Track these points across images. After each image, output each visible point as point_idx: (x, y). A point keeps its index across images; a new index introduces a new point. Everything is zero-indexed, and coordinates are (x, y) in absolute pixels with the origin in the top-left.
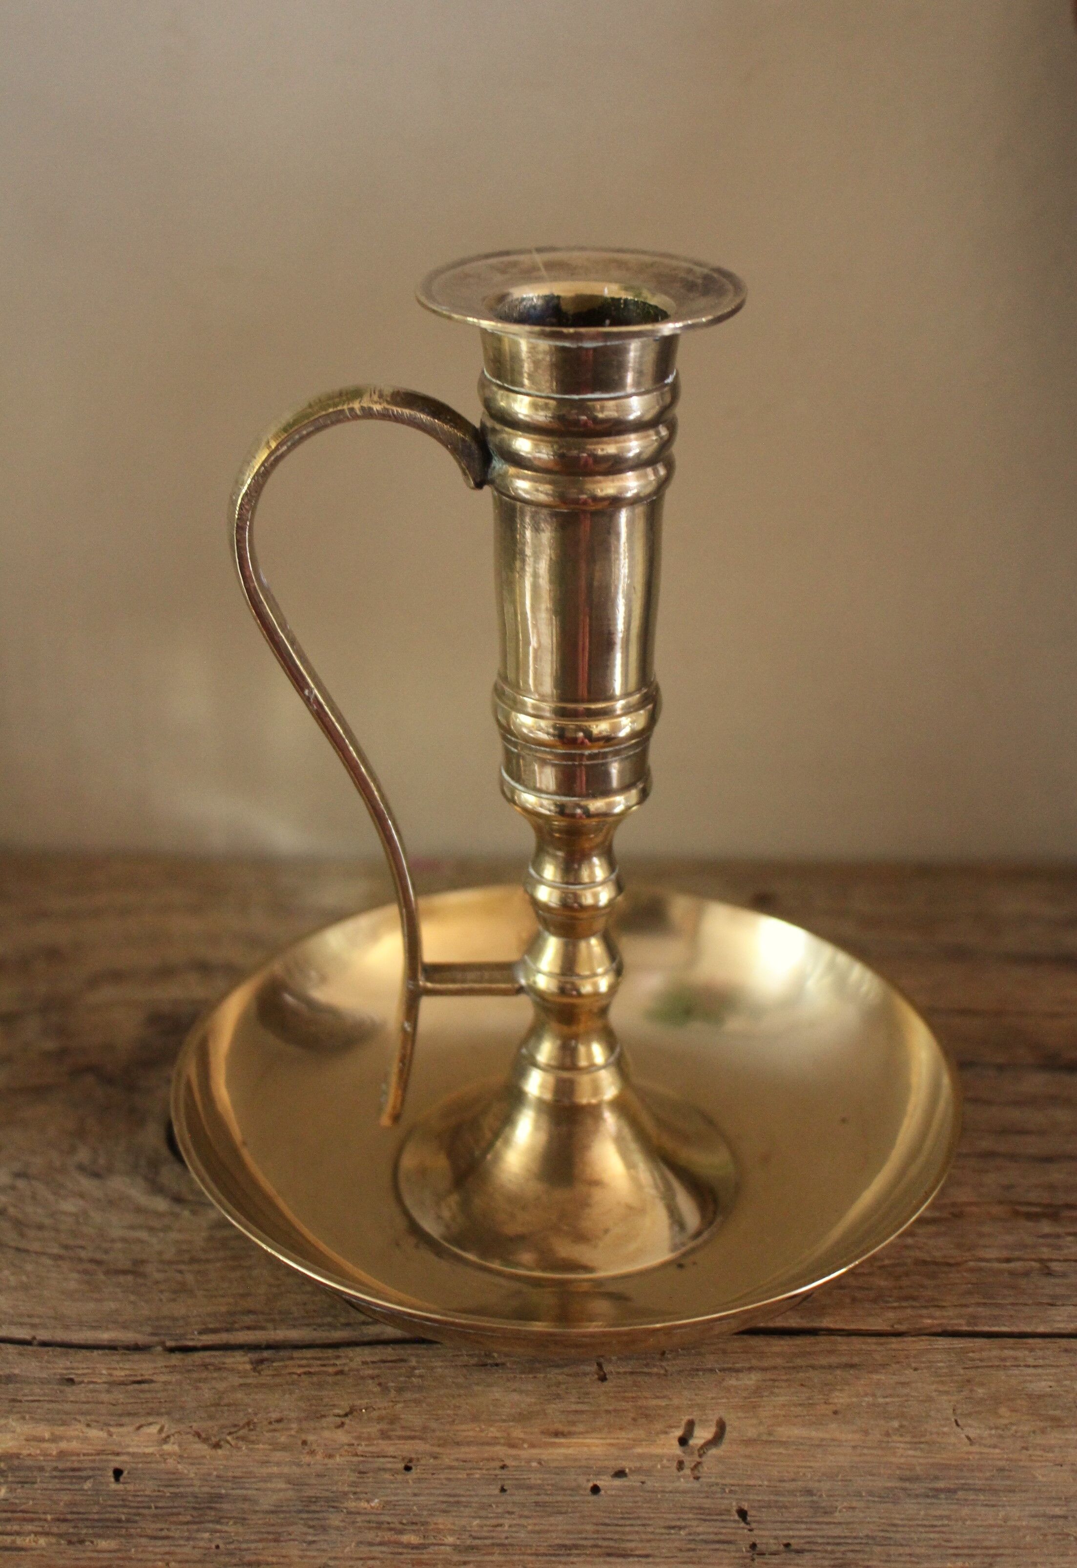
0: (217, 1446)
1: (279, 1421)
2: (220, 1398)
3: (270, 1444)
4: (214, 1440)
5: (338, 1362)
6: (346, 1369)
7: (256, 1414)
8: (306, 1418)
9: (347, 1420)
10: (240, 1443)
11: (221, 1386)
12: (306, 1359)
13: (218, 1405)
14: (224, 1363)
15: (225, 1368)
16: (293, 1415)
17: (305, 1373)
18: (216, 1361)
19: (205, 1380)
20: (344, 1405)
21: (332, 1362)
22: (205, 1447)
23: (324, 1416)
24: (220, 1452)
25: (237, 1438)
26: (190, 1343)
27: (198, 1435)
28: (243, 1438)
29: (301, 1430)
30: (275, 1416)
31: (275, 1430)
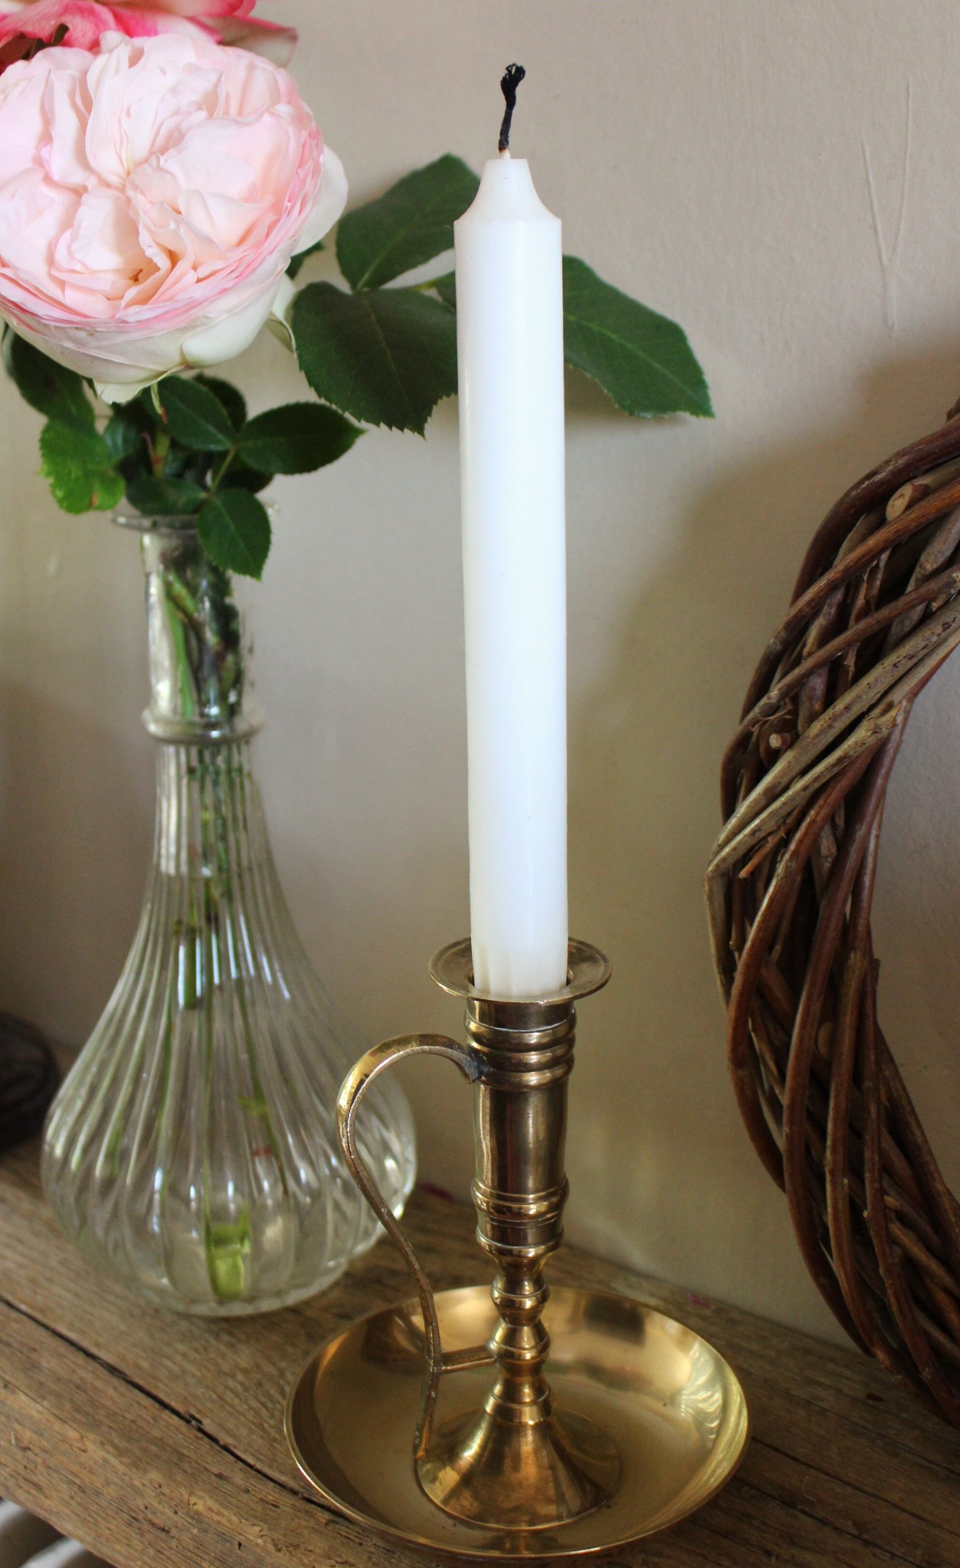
0: (279, 1550)
1: (310, 1551)
2: (297, 1529)
3: (299, 1561)
4: (279, 1547)
5: (364, 1539)
6: (364, 1543)
7: (303, 1543)
8: (323, 1556)
9: (337, 1566)
10: (288, 1553)
11: (304, 1523)
12: (353, 1530)
13: (293, 1531)
14: (316, 1514)
15: (314, 1517)
16: (318, 1551)
17: (345, 1536)
18: (314, 1511)
19: (299, 1518)
20: (345, 1558)
21: (362, 1537)
22: (273, 1548)
23: (330, 1559)
24: (279, 1554)
25: (287, 1550)
26: (314, 1499)
27: (273, 1540)
28: (290, 1553)
29: (314, 1560)
30: (310, 1548)
31: (304, 1554)
